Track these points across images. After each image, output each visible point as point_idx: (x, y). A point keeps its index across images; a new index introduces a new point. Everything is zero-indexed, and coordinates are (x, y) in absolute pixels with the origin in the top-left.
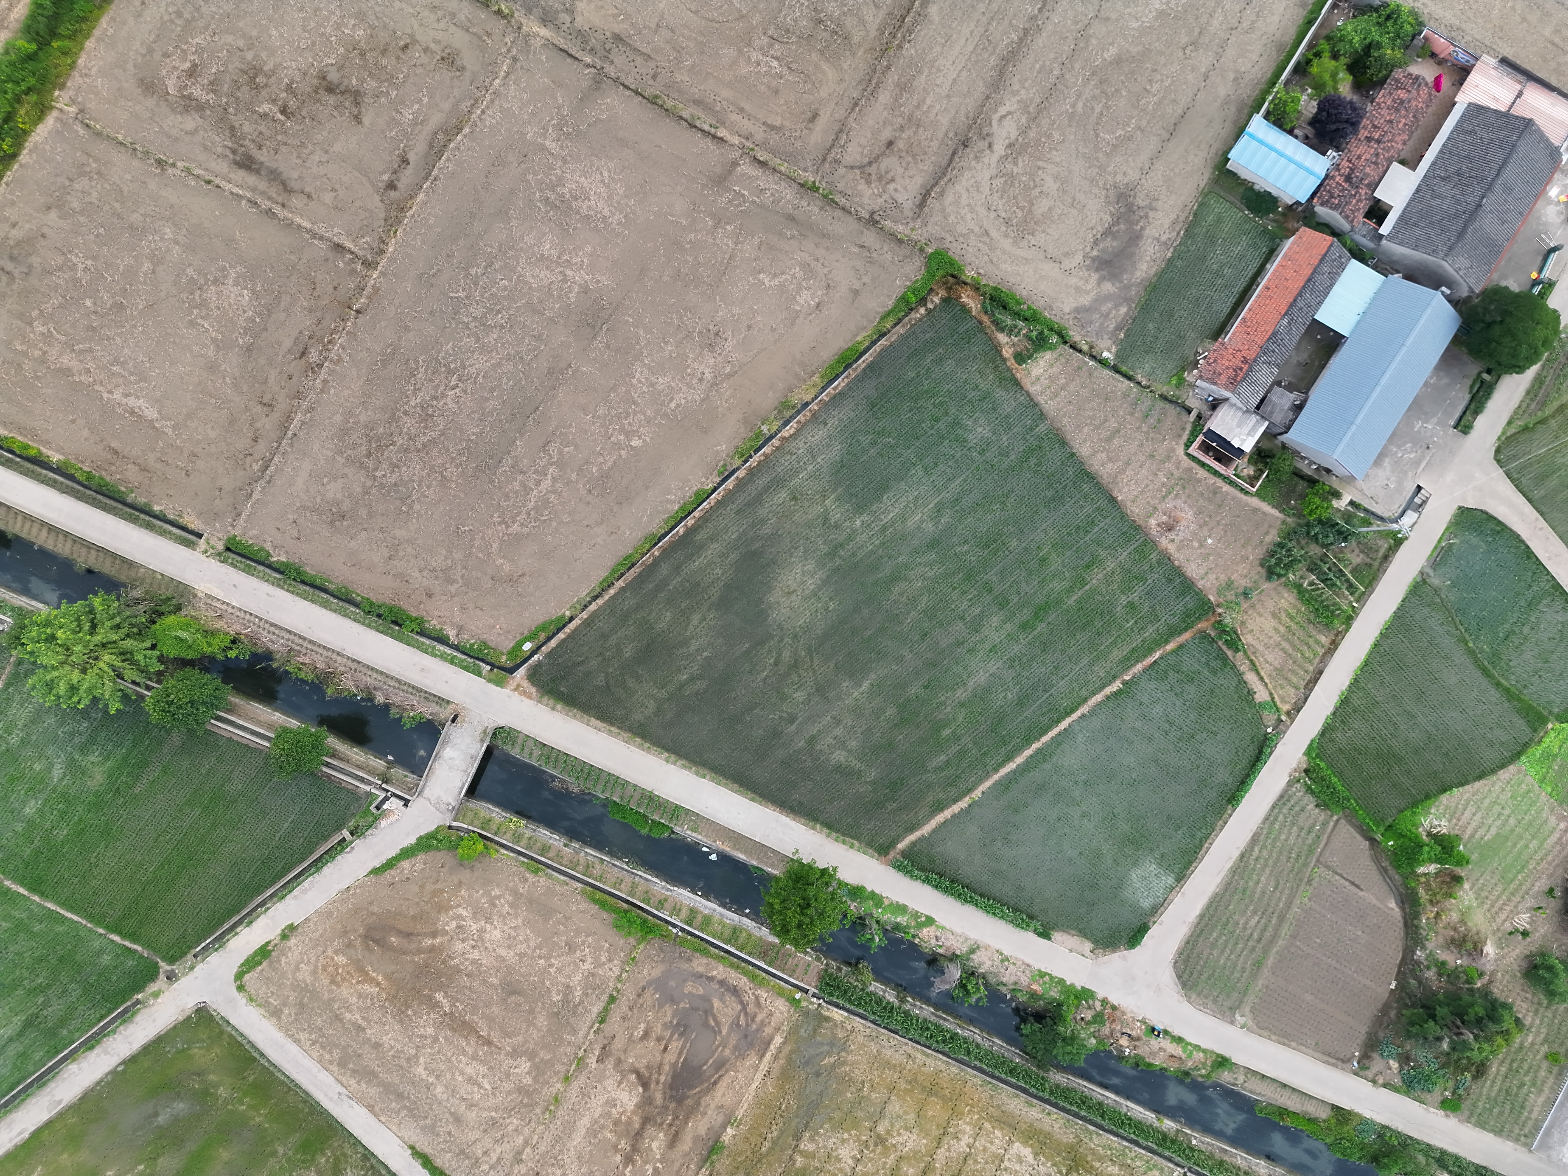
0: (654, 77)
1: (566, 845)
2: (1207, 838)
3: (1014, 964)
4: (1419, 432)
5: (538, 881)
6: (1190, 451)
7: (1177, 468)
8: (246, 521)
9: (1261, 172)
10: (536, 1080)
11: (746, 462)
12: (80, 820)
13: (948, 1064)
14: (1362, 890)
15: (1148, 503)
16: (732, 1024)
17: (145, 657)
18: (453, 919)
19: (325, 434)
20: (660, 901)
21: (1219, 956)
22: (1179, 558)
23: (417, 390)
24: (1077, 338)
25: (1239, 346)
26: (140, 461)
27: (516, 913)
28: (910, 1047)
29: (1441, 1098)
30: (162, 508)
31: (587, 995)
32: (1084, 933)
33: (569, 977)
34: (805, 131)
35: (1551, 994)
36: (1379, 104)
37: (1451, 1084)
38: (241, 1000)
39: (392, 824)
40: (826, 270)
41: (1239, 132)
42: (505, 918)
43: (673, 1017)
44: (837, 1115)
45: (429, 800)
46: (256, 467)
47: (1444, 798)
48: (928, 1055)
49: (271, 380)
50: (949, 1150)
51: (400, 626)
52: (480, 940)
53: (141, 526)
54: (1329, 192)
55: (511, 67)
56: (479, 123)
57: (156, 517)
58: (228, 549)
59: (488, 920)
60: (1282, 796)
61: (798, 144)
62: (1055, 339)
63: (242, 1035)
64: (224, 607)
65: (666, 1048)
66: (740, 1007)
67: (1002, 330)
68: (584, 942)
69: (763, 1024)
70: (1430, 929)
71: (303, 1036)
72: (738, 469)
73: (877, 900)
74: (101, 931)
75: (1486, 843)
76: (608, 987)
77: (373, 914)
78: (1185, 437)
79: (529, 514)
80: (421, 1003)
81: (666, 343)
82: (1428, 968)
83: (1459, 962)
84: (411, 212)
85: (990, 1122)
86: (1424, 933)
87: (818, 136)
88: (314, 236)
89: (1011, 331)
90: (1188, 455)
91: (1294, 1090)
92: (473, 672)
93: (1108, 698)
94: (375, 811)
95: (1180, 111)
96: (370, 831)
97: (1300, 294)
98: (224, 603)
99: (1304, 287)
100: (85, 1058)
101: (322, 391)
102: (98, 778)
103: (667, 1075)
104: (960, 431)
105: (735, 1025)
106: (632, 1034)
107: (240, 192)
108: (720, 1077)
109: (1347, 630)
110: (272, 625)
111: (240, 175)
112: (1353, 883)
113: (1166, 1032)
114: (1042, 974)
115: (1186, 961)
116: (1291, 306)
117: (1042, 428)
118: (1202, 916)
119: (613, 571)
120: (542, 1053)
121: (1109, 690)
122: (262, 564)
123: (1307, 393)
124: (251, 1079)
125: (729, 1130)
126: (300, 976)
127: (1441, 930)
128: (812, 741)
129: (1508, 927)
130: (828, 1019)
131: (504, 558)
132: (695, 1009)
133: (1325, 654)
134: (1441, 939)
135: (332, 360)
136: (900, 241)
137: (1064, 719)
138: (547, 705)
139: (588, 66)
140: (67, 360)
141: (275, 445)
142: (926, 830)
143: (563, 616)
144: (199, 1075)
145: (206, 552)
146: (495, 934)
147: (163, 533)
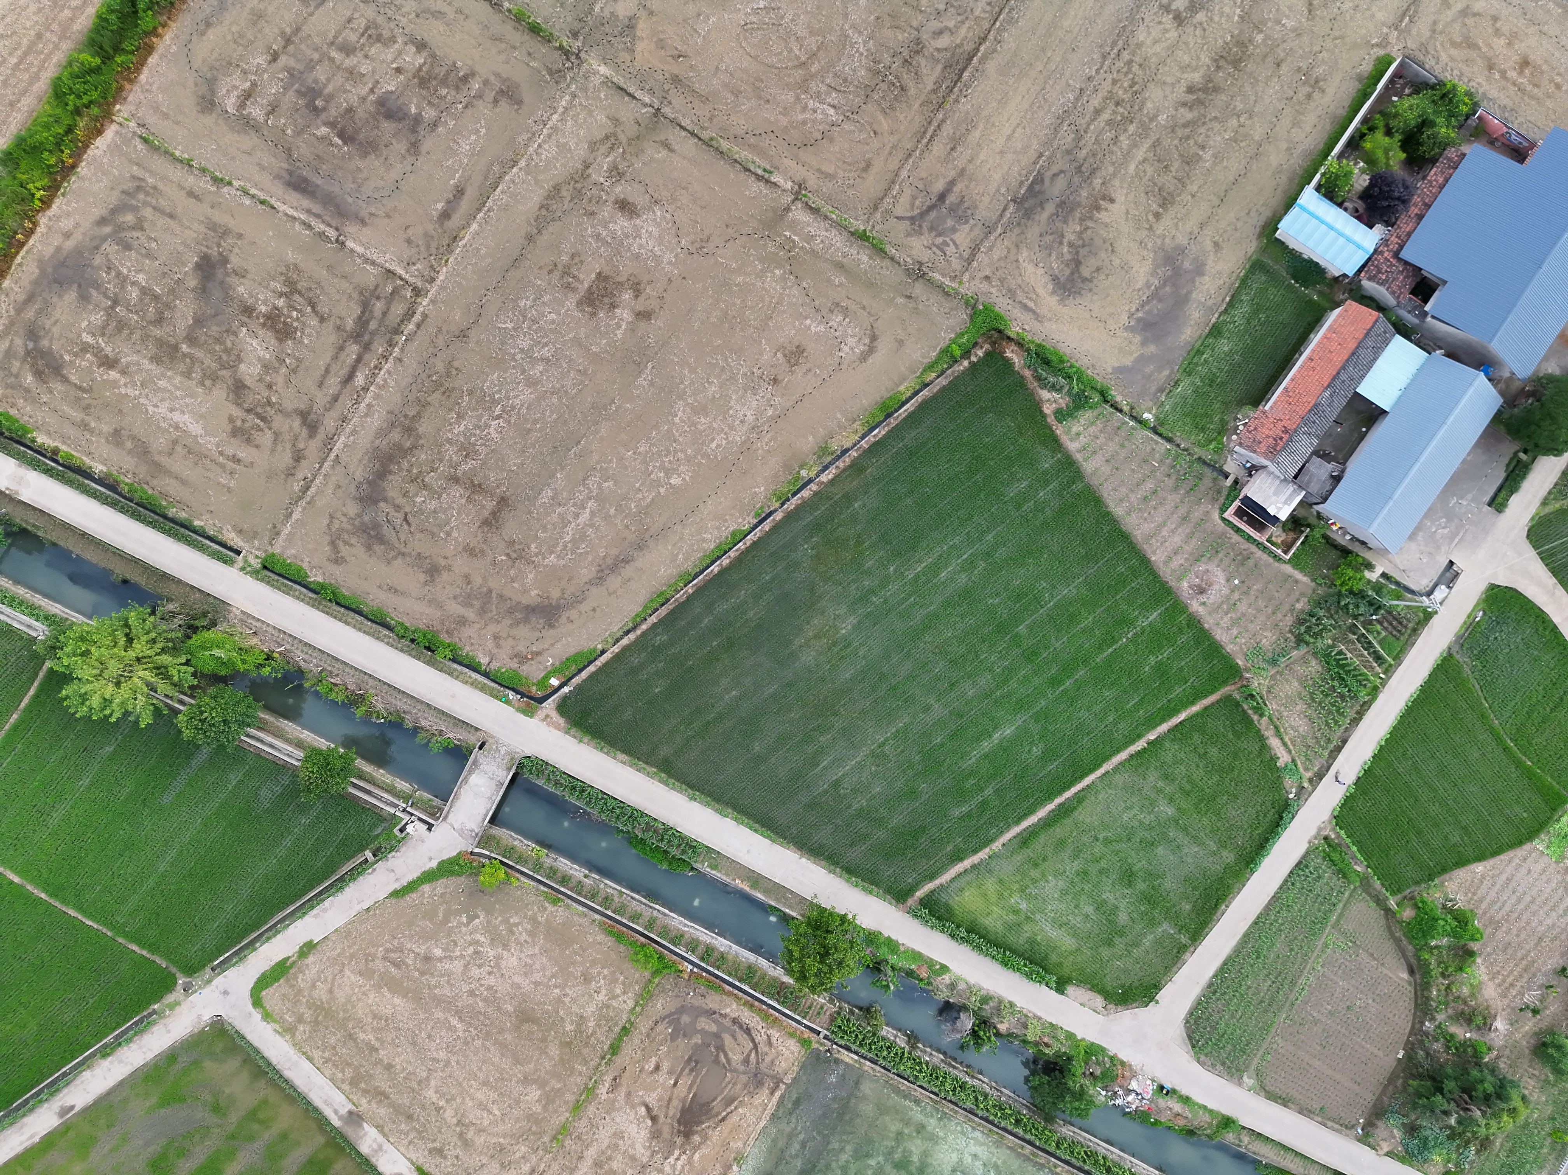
0: (711, 119)
1: (586, 876)
2: (1224, 900)
3: (1026, 1017)
4: (1453, 507)
5: (557, 911)
6: (1226, 515)
7: (1212, 531)
8: (285, 541)
9: (1310, 244)
10: (545, 1108)
11: (783, 504)
13: (956, 1112)
14: (1374, 959)
15: (1181, 565)
16: (742, 1062)
17: (179, 671)
18: (470, 944)
20: (677, 937)
22: (1208, 622)
23: (460, 416)
24: (1119, 399)
25: (1280, 415)
26: (182, 476)
27: (533, 941)
28: (919, 1094)
29: (1443, 1170)
30: (202, 524)
31: (600, 1026)
32: (1097, 988)
33: (583, 1007)
34: (858, 180)
35: (1558, 1072)
36: (1430, 182)
37: (1455, 1157)
38: (257, 1016)
39: (414, 847)
40: (872, 318)
41: (1290, 202)
42: (522, 945)
43: (685, 1051)
45: (453, 825)
46: (296, 488)
47: (1461, 872)
51: (433, 651)
52: (496, 967)
53: (180, 540)
54: (1377, 266)
55: (571, 102)
56: (535, 157)
57: (195, 532)
59: (505, 947)
60: (1299, 864)
61: (850, 192)
62: (1096, 398)
63: (256, 1049)
64: (258, 624)
65: (676, 1083)
66: (751, 1046)
67: (1043, 387)
68: (599, 974)
69: (773, 1063)
70: (1440, 1001)
71: (316, 1054)
72: (775, 511)
73: (893, 946)
74: (121, 940)
76: (621, 1019)
78: (1222, 500)
79: (565, 547)
81: (710, 383)
82: (1436, 1039)
83: (1468, 1035)
84: (463, 242)
86: (1434, 1005)
87: (872, 184)
88: (367, 260)
89: (1053, 388)
90: (1224, 519)
91: (1297, 1154)
92: (503, 701)
93: (1131, 756)
94: (397, 833)
95: (1231, 178)
96: (393, 853)
97: (1343, 368)
98: (259, 620)
99: (1347, 360)
100: (100, 1065)
101: (366, 415)
103: (676, 1110)
104: (997, 485)
105: (746, 1063)
106: (643, 1067)
107: (295, 214)
108: (728, 1113)
109: (1373, 701)
110: (306, 644)
111: (294, 197)
112: (1366, 952)
113: (1174, 1091)
114: (1054, 1028)
115: (1197, 1022)
116: (1334, 378)
118: (1215, 978)
119: (646, 607)
120: (552, 1082)
121: (1133, 749)
122: (299, 584)
123: (1344, 463)
126: (316, 994)
127: (1451, 1003)
128: (836, 784)
129: (1518, 1003)
130: (837, 1061)
131: (539, 589)
132: (705, 1045)
133: (1349, 726)
134: (1451, 1012)
135: (377, 385)
136: (947, 294)
137: (1087, 775)
138: (574, 737)
139: (645, 105)
141: (317, 466)
142: (944, 879)
145: (243, 569)
146: (511, 961)
147: (202, 549)
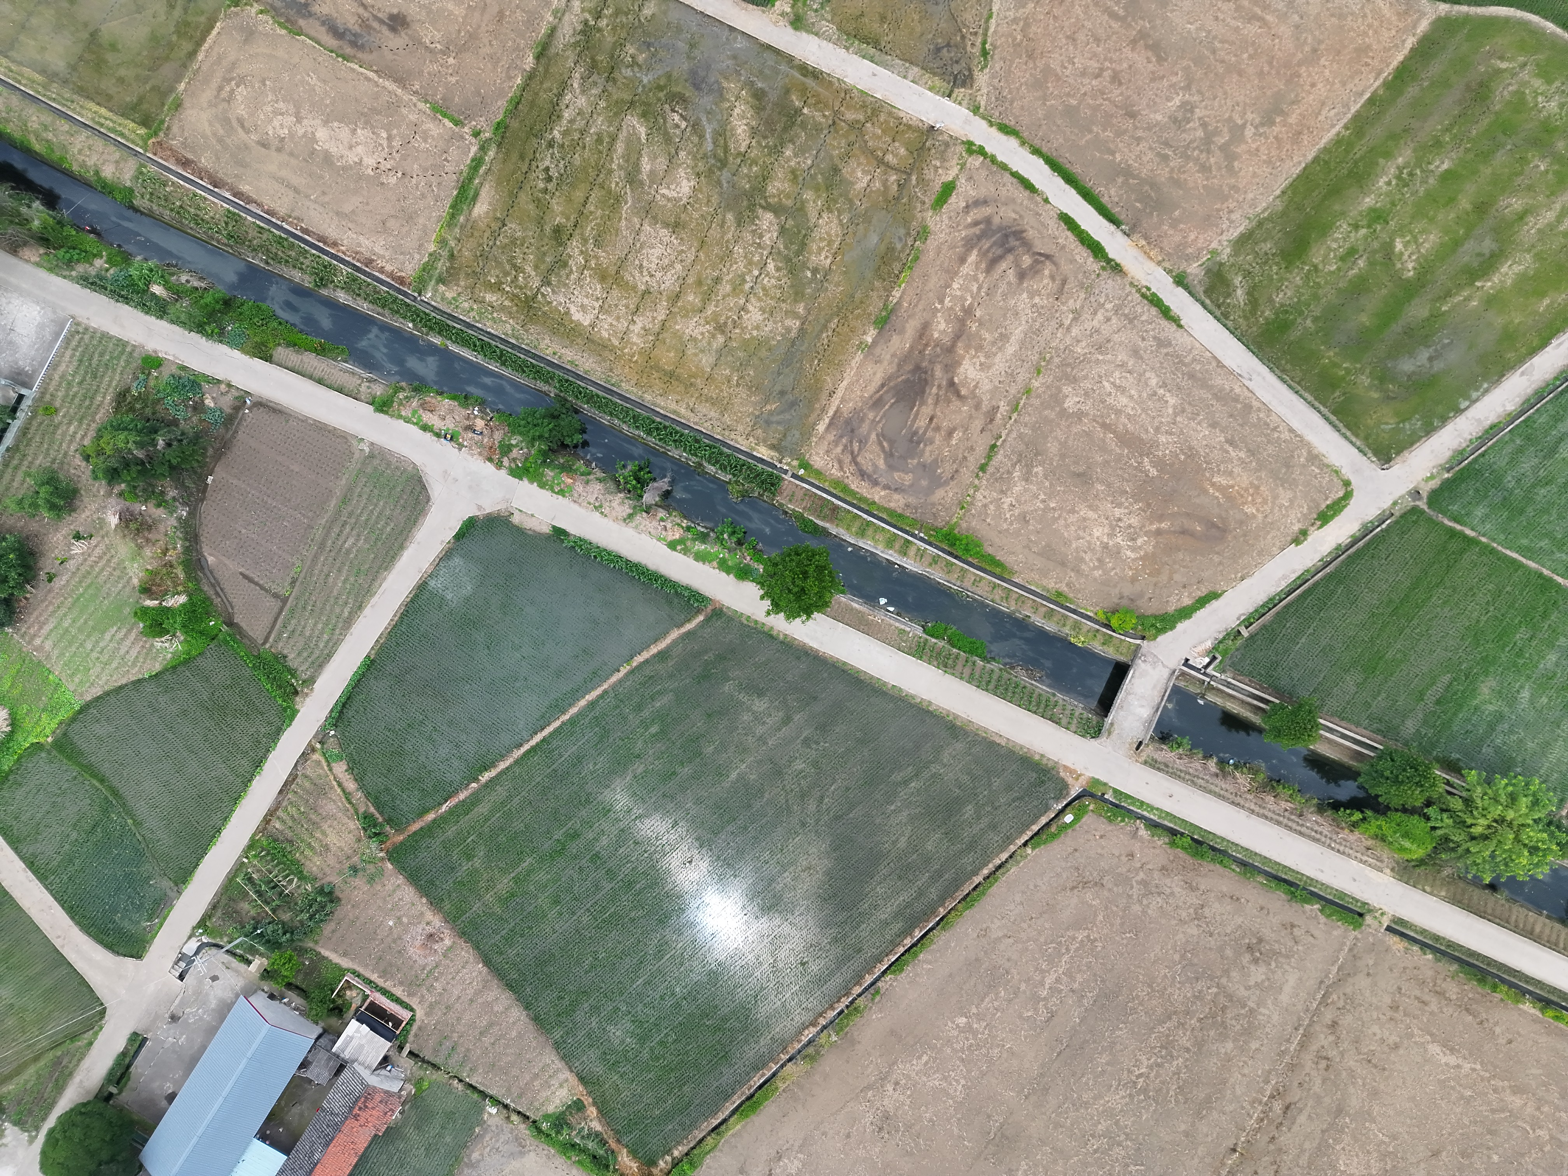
1: (1029, 616)
2: (395, 626)
3: (589, 503)
4: (182, 1034)
5: (1056, 583)
6: (410, 1014)
7: (423, 996)
8: (1344, 944)
10: (1059, 390)
11: (852, 1002)
12: (1503, 649)
13: (655, 405)
14: (241, 574)
15: (452, 961)
16: (866, 442)
17: (1442, 820)
18: (1140, 548)
19: (1267, 1030)
20: (936, 563)
21: (384, 507)
22: (422, 905)
23: (1177, 1073)
24: (523, 1126)
25: (361, 1129)
26: (1444, 1002)
27: (1078, 552)
28: (692, 420)
29: (162, 369)
30: (1423, 956)
32: (519, 531)
33: (1026, 490)
37: (152, 383)
38: (1347, 472)
39: (1201, 643)
42: (1089, 548)
43: (923, 451)
44: (763, 353)
45: (1164, 666)
46: (1335, 997)
47: (158, 667)
48: (675, 412)
49: (1318, 1081)
50: (654, 318)
51: (1193, 839)
52: (1114, 525)
53: (1444, 939)
57: (1430, 947)
58: (1361, 915)
59: (1105, 546)
60: (321, 666)
62: (544, 1126)
63: (1346, 438)
64: (1365, 858)
65: (931, 419)
66: (859, 459)
67: (597, 1134)
68: (1011, 524)
69: (836, 443)
70: (173, 538)
71: (1286, 435)
72: (859, 995)
73: (723, 566)
74: (1484, 540)
75: (115, 624)
76: (988, 480)
77: (1218, 553)
78: (415, 1028)
79: (1068, 950)
80: (1172, 465)
81: (931, 1120)
82: (174, 499)
83: (144, 508)
85: (612, 345)
86: (178, 533)
89: (588, 1133)
91: (311, 377)
92: (1121, 793)
93: (493, 765)
94: (1217, 655)
96: (1221, 637)
98: (1365, 862)
100: (1499, 416)
101: (1269, 1072)
102: (1486, 688)
103: (930, 394)
104: (639, 1031)
105: (863, 442)
106: (964, 433)
108: (878, 392)
109: (254, 834)
110: (1318, 841)
112: (251, 580)
113: (438, 435)
114: (561, 493)
115: (417, 502)
117: (558, 1034)
118: (402, 547)
119: (984, 893)
120: (1053, 415)
121: (493, 773)
122: (1327, 900)
123: (296, 1078)
124: (1337, 394)
125: (869, 340)
126: (1289, 494)
127: (161, 537)
128: (787, 720)
129: (94, 541)
130: (773, 447)
131: (1091, 906)
132: (904, 458)
133: (276, 809)
134: (162, 528)
135: (1260, 1102)
137: (537, 744)
138: (1049, 759)
140: (1517, 1101)
141: (1315, 1019)
142: (675, 634)
143: (1033, 848)
144: (1388, 398)
145: (1382, 914)
146: (1099, 533)
147: (1423, 932)
